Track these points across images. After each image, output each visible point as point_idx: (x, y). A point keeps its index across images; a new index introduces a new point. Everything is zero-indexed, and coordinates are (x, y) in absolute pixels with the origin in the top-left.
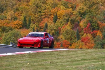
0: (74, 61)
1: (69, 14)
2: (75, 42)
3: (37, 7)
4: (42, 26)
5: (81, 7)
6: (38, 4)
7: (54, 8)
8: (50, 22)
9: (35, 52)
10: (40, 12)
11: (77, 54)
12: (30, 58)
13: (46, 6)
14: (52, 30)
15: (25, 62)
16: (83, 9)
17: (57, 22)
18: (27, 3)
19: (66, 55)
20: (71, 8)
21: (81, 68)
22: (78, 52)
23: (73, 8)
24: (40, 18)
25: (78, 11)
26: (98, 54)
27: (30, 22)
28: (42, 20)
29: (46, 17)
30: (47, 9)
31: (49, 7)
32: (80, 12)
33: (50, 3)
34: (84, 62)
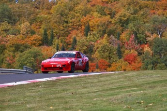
0: (107, 90)
1: (106, 23)
2: (116, 61)
3: (62, 15)
4: (70, 41)
5: (122, 14)
6: (62, 11)
7: (85, 16)
8: (79, 35)
9: (54, 79)
10: (67, 22)
11: (112, 79)
12: (45, 87)
13: (75, 13)
14: (83, 46)
15: (37, 94)
16: (124, 16)
17: (89, 34)
18: (48, 11)
20: (109, 16)
21: (115, 100)
23: (112, 15)
24: (66, 30)
25: (118, 19)
26: (142, 79)
28: (70, 33)
29: (75, 28)
30: (76, 18)
31: (78, 14)
32: (121, 20)
33: (80, 9)
34: (121, 91)
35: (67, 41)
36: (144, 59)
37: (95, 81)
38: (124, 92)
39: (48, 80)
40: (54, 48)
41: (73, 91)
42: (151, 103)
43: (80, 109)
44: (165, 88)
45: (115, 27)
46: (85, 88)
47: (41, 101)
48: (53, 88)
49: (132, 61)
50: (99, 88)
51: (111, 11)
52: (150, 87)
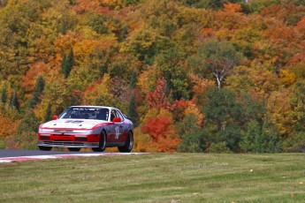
0: (122, 189)
1: (108, 51)
3: (14, 29)
4: (30, 85)
5: (141, 33)
6: (16, 21)
7: (64, 34)
8: (51, 73)
10: (25, 44)
11: (129, 168)
13: (42, 26)
14: (56, 98)
16: (147, 37)
19: (96, 171)
20: (114, 35)
22: (132, 163)
23: (121, 34)
25: (133, 43)
26: (190, 169)
29: (41, 58)
30: (43, 37)
31: (49, 29)
32: (139, 46)
33: (54, 18)
34: (150, 190)
36: (183, 132)
37: (95, 168)
41: (52, 187)
44: (240, 189)
45: (125, 60)
46: (75, 181)
48: (9, 178)
50: (104, 183)
51: (120, 27)
52: (211, 187)
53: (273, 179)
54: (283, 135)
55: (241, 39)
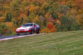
0: (39, 43)
1: (38, 9)
2: (43, 28)
4: (20, 19)
6: (15, 4)
7: (27, 6)
8: (24, 16)
9: (12, 38)
10: (18, 10)
11: (41, 37)
13: (22, 5)
14: (26, 21)
15: (4, 46)
16: (46, 5)
17: (29, 15)
18: (8, 5)
20: (39, 6)
21: (43, 47)
24: (17, 14)
25: (43, 7)
26: (56, 36)
27: (11, 17)
28: (19, 15)
29: (22, 13)
30: (22, 7)
31: (23, 6)
32: (44, 8)
33: (24, 3)
34: (45, 43)
35: (18, 19)
36: (57, 27)
37: (33, 38)
38: (47, 43)
39: (9, 39)
40: (12, 23)
41: (22, 44)
42: (60, 48)
43: (26, 53)
44: (67, 40)
45: (42, 11)
46: (28, 42)
47: (6, 50)
48: (12, 43)
49: (51, 28)
52: (60, 40)
53: (75, 37)
54: (80, 25)
55: (68, 4)
